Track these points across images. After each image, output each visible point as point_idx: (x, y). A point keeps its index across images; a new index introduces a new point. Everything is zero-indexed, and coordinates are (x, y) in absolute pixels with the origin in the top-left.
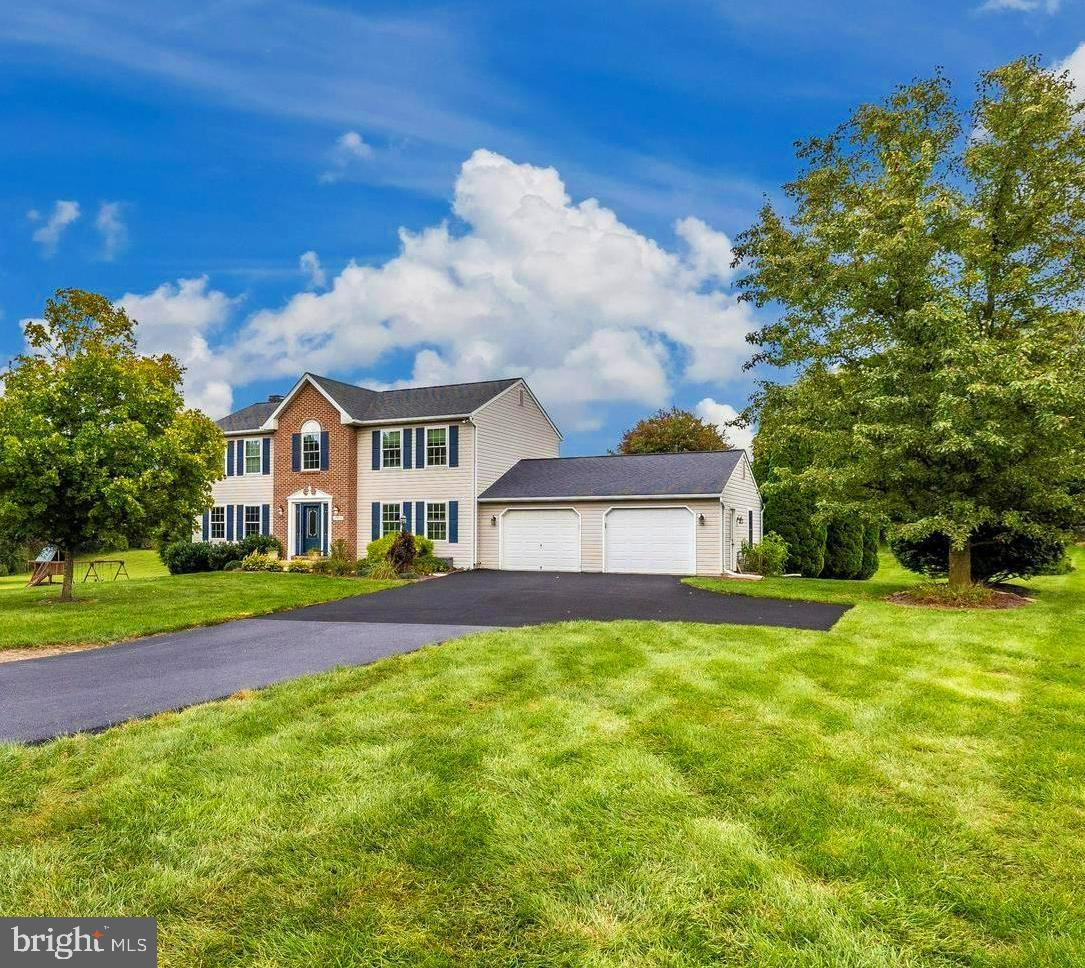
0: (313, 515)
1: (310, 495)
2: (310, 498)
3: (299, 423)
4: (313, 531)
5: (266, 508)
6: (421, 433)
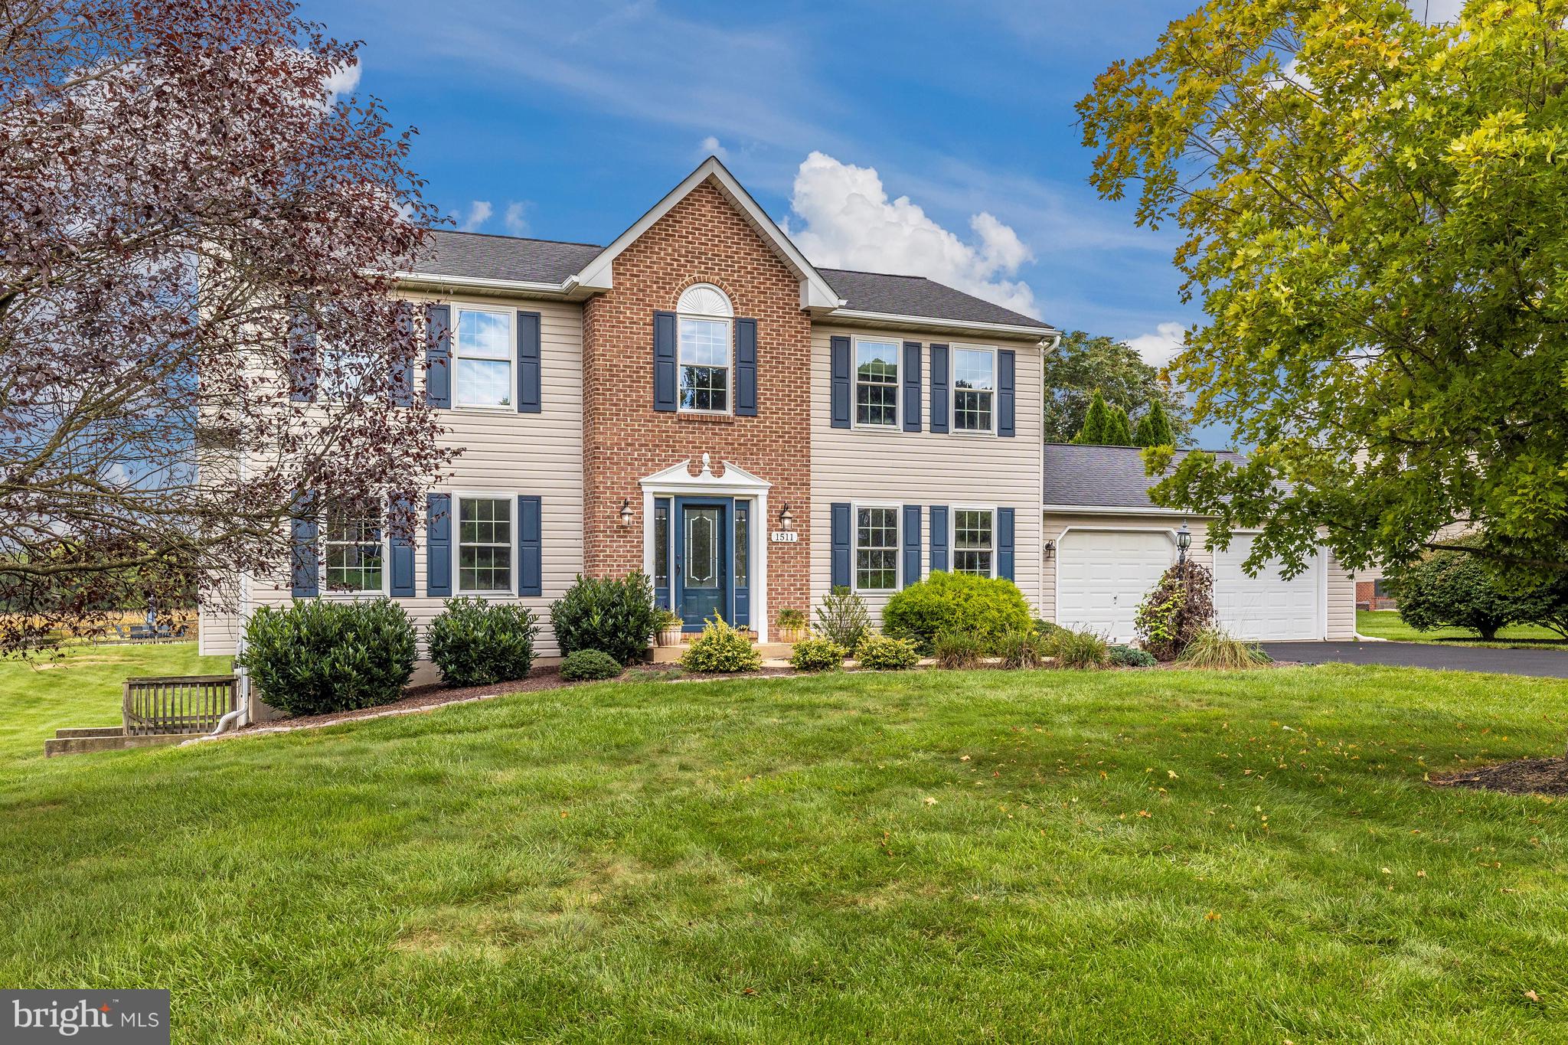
2: (706, 483)
4: (701, 569)
5: (531, 506)
6: (940, 355)
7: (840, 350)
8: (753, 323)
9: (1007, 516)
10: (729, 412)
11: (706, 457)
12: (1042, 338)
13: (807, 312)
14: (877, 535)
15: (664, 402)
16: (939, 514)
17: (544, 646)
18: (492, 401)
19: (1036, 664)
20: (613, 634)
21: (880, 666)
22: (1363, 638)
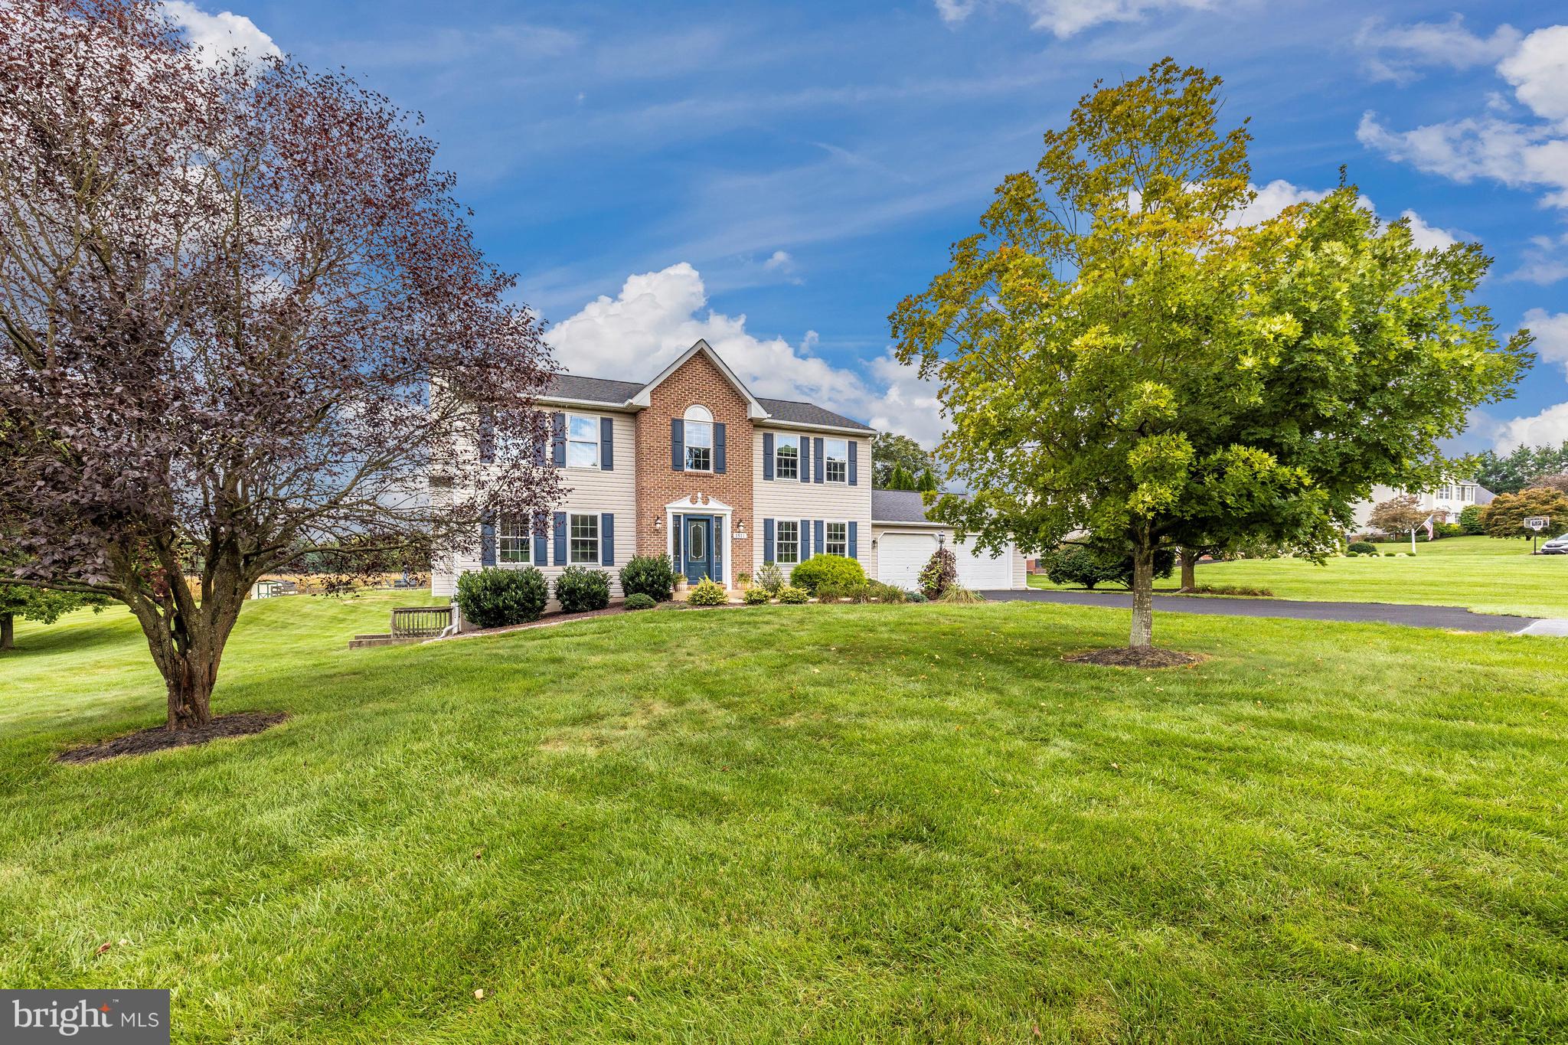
0: (697, 530)
1: (700, 505)
2: (699, 508)
3: (682, 404)
4: (697, 552)
5: (608, 519)
6: (819, 443)
7: (768, 440)
8: (724, 425)
9: (853, 526)
10: (711, 471)
11: (699, 495)
12: (871, 435)
13: (751, 420)
14: (787, 535)
15: (677, 465)
16: (819, 524)
17: (616, 592)
18: (587, 464)
19: (868, 601)
20: (652, 586)
21: (789, 602)
22: (1029, 588)
